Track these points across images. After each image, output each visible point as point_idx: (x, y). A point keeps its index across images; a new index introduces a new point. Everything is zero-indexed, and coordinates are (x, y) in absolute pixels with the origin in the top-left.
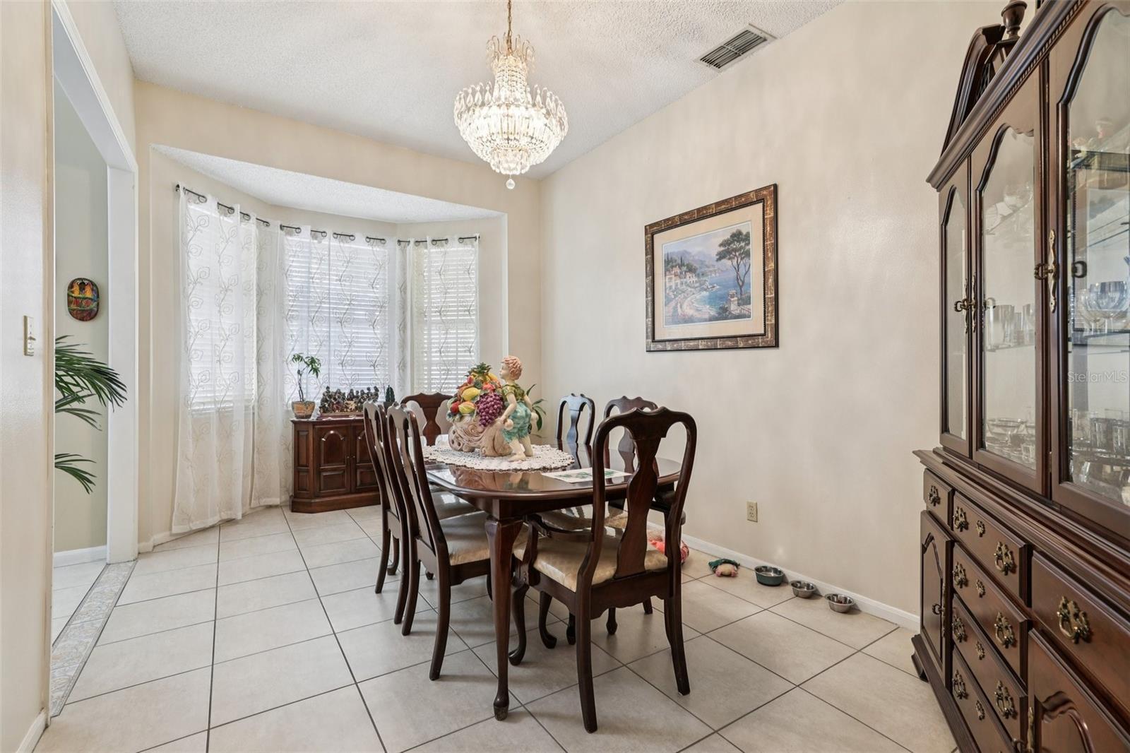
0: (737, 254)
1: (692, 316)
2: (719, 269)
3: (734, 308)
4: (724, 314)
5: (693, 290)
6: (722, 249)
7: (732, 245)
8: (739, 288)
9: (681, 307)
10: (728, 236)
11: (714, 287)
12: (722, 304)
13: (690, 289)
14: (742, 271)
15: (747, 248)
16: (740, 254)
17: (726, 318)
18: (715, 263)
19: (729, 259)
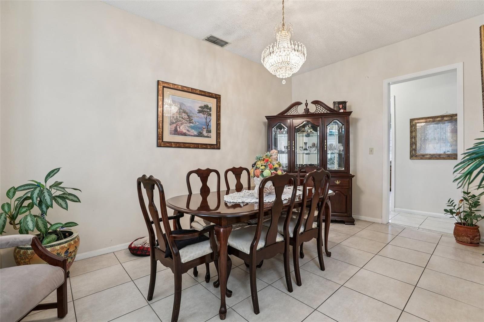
0: (206, 113)
1: (185, 133)
2: (198, 116)
3: (205, 133)
4: (200, 135)
5: (186, 121)
6: (200, 109)
7: (204, 109)
8: (206, 126)
9: (179, 127)
10: (203, 105)
11: (196, 123)
12: (200, 130)
13: (184, 121)
14: (208, 120)
15: (210, 112)
16: (207, 114)
17: (201, 136)
18: (197, 113)
19: (203, 114)
